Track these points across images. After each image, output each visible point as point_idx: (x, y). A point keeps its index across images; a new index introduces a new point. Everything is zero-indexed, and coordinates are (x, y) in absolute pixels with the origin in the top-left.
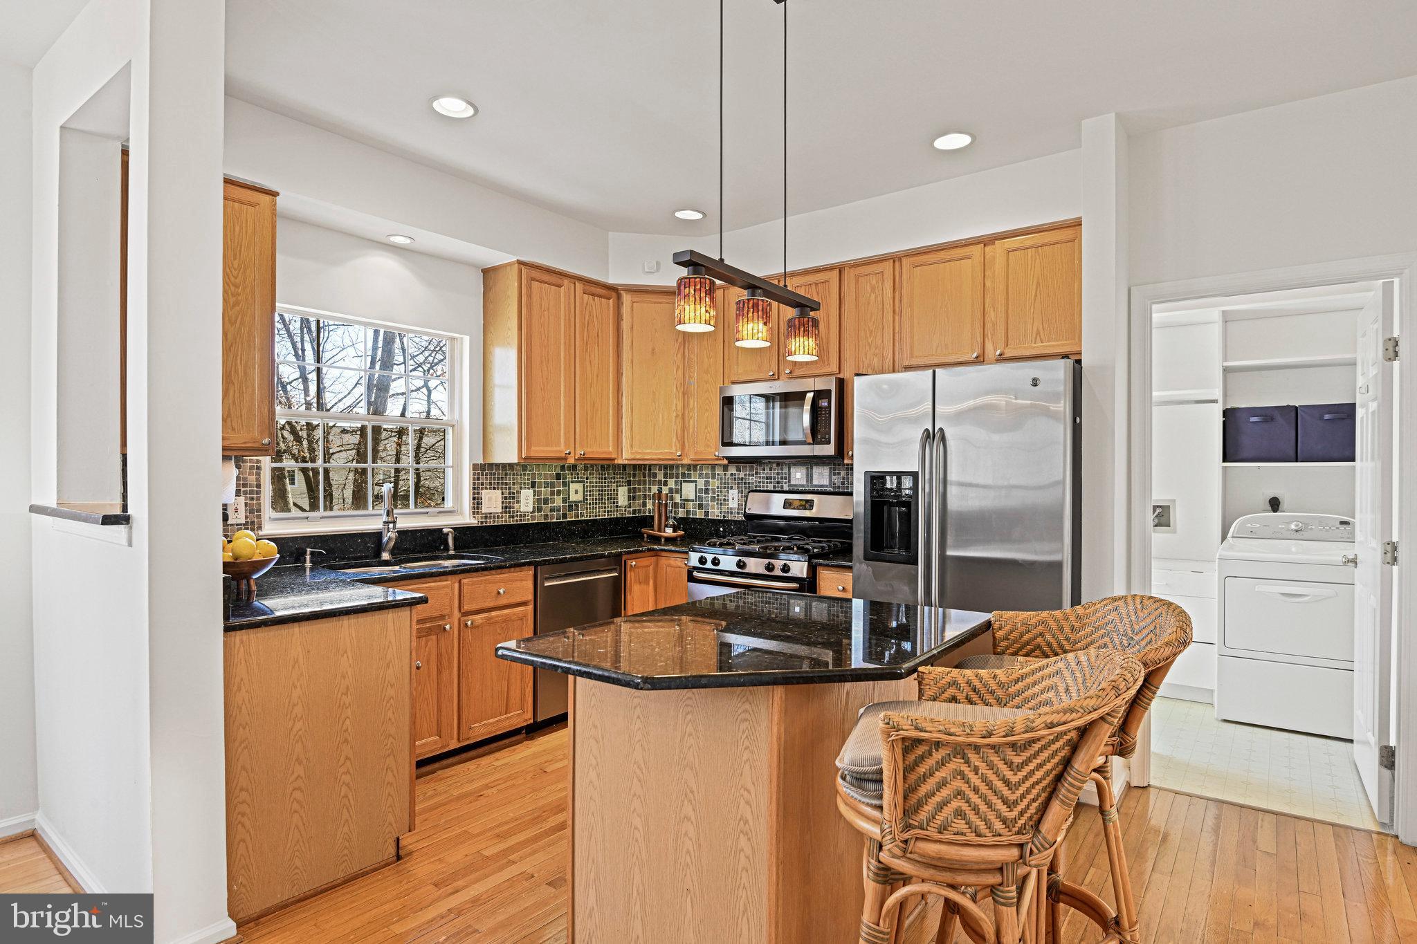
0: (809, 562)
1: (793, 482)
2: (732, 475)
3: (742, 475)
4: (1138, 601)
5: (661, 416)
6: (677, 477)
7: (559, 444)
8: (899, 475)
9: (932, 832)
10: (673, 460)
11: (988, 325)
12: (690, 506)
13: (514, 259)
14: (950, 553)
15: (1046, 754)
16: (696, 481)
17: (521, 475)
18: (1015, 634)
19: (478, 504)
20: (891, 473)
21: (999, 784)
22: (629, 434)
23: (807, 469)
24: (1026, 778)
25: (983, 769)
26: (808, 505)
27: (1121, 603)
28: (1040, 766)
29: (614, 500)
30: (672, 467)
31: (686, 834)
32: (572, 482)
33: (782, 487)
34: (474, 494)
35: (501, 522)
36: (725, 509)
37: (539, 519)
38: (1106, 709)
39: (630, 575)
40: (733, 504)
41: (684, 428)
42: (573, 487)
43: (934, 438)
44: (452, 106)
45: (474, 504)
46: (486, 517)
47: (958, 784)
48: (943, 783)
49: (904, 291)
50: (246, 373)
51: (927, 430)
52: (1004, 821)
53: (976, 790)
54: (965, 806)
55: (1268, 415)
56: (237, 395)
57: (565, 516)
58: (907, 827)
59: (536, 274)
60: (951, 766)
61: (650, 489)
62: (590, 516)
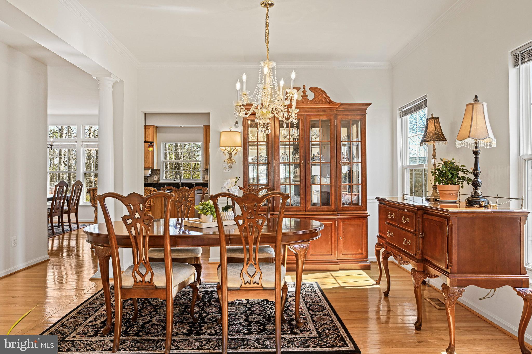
19: (204, 178)
46: (206, 181)
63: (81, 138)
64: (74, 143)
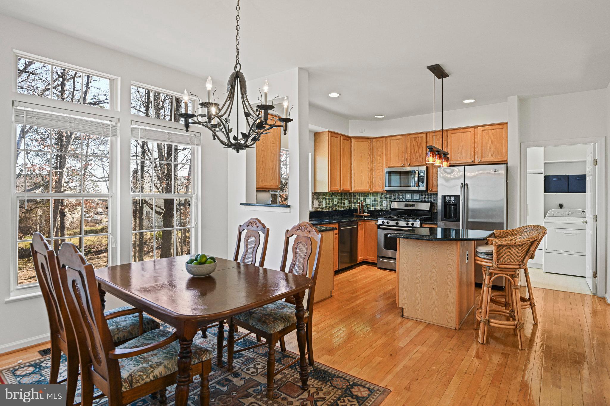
0: (420, 222)
1: (406, 198)
2: (384, 196)
3: (388, 196)
4: (532, 226)
5: (364, 177)
6: (364, 197)
7: (337, 186)
8: (450, 196)
9: (503, 263)
10: (365, 191)
11: (476, 152)
12: (369, 206)
13: (327, 130)
14: (469, 220)
15: (525, 247)
16: (371, 198)
17: (323, 196)
18: (500, 235)
19: (313, 205)
20: (448, 196)
21: (516, 253)
22: (354, 183)
23: (412, 194)
24: (521, 252)
25: (513, 250)
26: (413, 205)
27: (528, 227)
28: (524, 250)
29: (344, 204)
30: (362, 193)
31: (433, 276)
32: (335, 198)
33: (403, 200)
34: (312, 202)
35: (318, 210)
36: (382, 207)
38: (537, 238)
39: (359, 228)
40: (385, 205)
41: (371, 181)
42: (335, 200)
43: (464, 186)
44: (334, 95)
46: (315, 209)
47: (509, 253)
48: (505, 254)
49: (448, 141)
51: (462, 183)
52: (517, 260)
53: (512, 254)
54: (509, 257)
55: (559, 178)
57: (333, 209)
58: (498, 262)
59: (333, 135)
60: (507, 250)
61: (353, 201)
62: (339, 209)
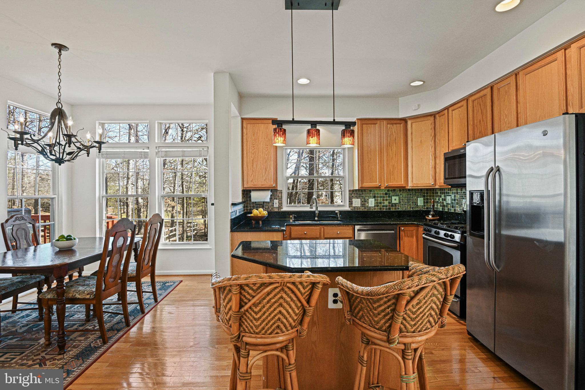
2: (464, 192)
5: (425, 168)
6: (445, 194)
7: (376, 182)
10: (431, 186)
12: (449, 206)
16: (451, 196)
17: (369, 193)
19: (351, 203)
22: (411, 176)
29: (416, 203)
32: (393, 196)
34: (349, 200)
35: (361, 210)
36: (461, 208)
37: (377, 209)
42: (393, 198)
44: (304, 81)
45: (349, 203)
46: (354, 208)
50: (270, 168)
56: (268, 174)
57: (390, 209)
62: (402, 209)
63: (156, 141)
64: (145, 150)
